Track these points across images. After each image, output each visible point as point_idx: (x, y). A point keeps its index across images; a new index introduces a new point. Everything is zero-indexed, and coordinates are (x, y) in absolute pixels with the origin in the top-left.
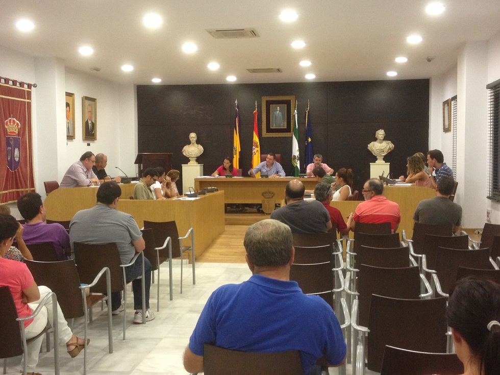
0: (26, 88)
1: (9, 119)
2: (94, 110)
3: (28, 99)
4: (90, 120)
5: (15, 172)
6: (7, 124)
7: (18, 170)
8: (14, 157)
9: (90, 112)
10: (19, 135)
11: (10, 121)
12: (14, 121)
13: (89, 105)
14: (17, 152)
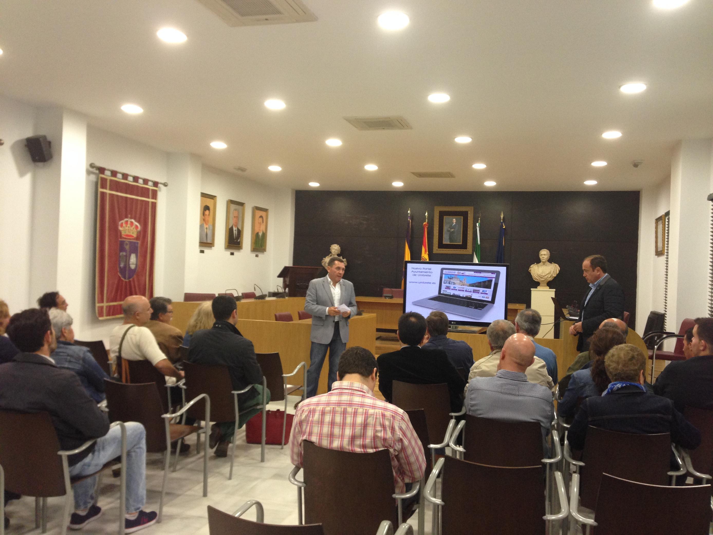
0: (150, 186)
1: (126, 219)
2: (241, 215)
3: (153, 198)
4: (236, 226)
5: (130, 281)
6: (122, 226)
7: (133, 280)
8: (129, 265)
9: (237, 217)
10: (137, 238)
11: (127, 222)
12: (132, 223)
13: (235, 210)
14: (133, 259)
